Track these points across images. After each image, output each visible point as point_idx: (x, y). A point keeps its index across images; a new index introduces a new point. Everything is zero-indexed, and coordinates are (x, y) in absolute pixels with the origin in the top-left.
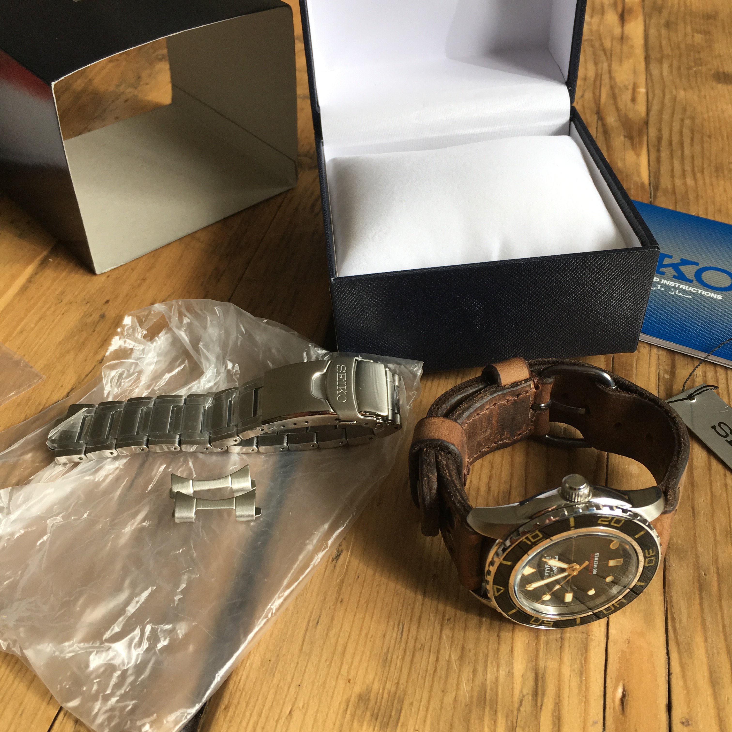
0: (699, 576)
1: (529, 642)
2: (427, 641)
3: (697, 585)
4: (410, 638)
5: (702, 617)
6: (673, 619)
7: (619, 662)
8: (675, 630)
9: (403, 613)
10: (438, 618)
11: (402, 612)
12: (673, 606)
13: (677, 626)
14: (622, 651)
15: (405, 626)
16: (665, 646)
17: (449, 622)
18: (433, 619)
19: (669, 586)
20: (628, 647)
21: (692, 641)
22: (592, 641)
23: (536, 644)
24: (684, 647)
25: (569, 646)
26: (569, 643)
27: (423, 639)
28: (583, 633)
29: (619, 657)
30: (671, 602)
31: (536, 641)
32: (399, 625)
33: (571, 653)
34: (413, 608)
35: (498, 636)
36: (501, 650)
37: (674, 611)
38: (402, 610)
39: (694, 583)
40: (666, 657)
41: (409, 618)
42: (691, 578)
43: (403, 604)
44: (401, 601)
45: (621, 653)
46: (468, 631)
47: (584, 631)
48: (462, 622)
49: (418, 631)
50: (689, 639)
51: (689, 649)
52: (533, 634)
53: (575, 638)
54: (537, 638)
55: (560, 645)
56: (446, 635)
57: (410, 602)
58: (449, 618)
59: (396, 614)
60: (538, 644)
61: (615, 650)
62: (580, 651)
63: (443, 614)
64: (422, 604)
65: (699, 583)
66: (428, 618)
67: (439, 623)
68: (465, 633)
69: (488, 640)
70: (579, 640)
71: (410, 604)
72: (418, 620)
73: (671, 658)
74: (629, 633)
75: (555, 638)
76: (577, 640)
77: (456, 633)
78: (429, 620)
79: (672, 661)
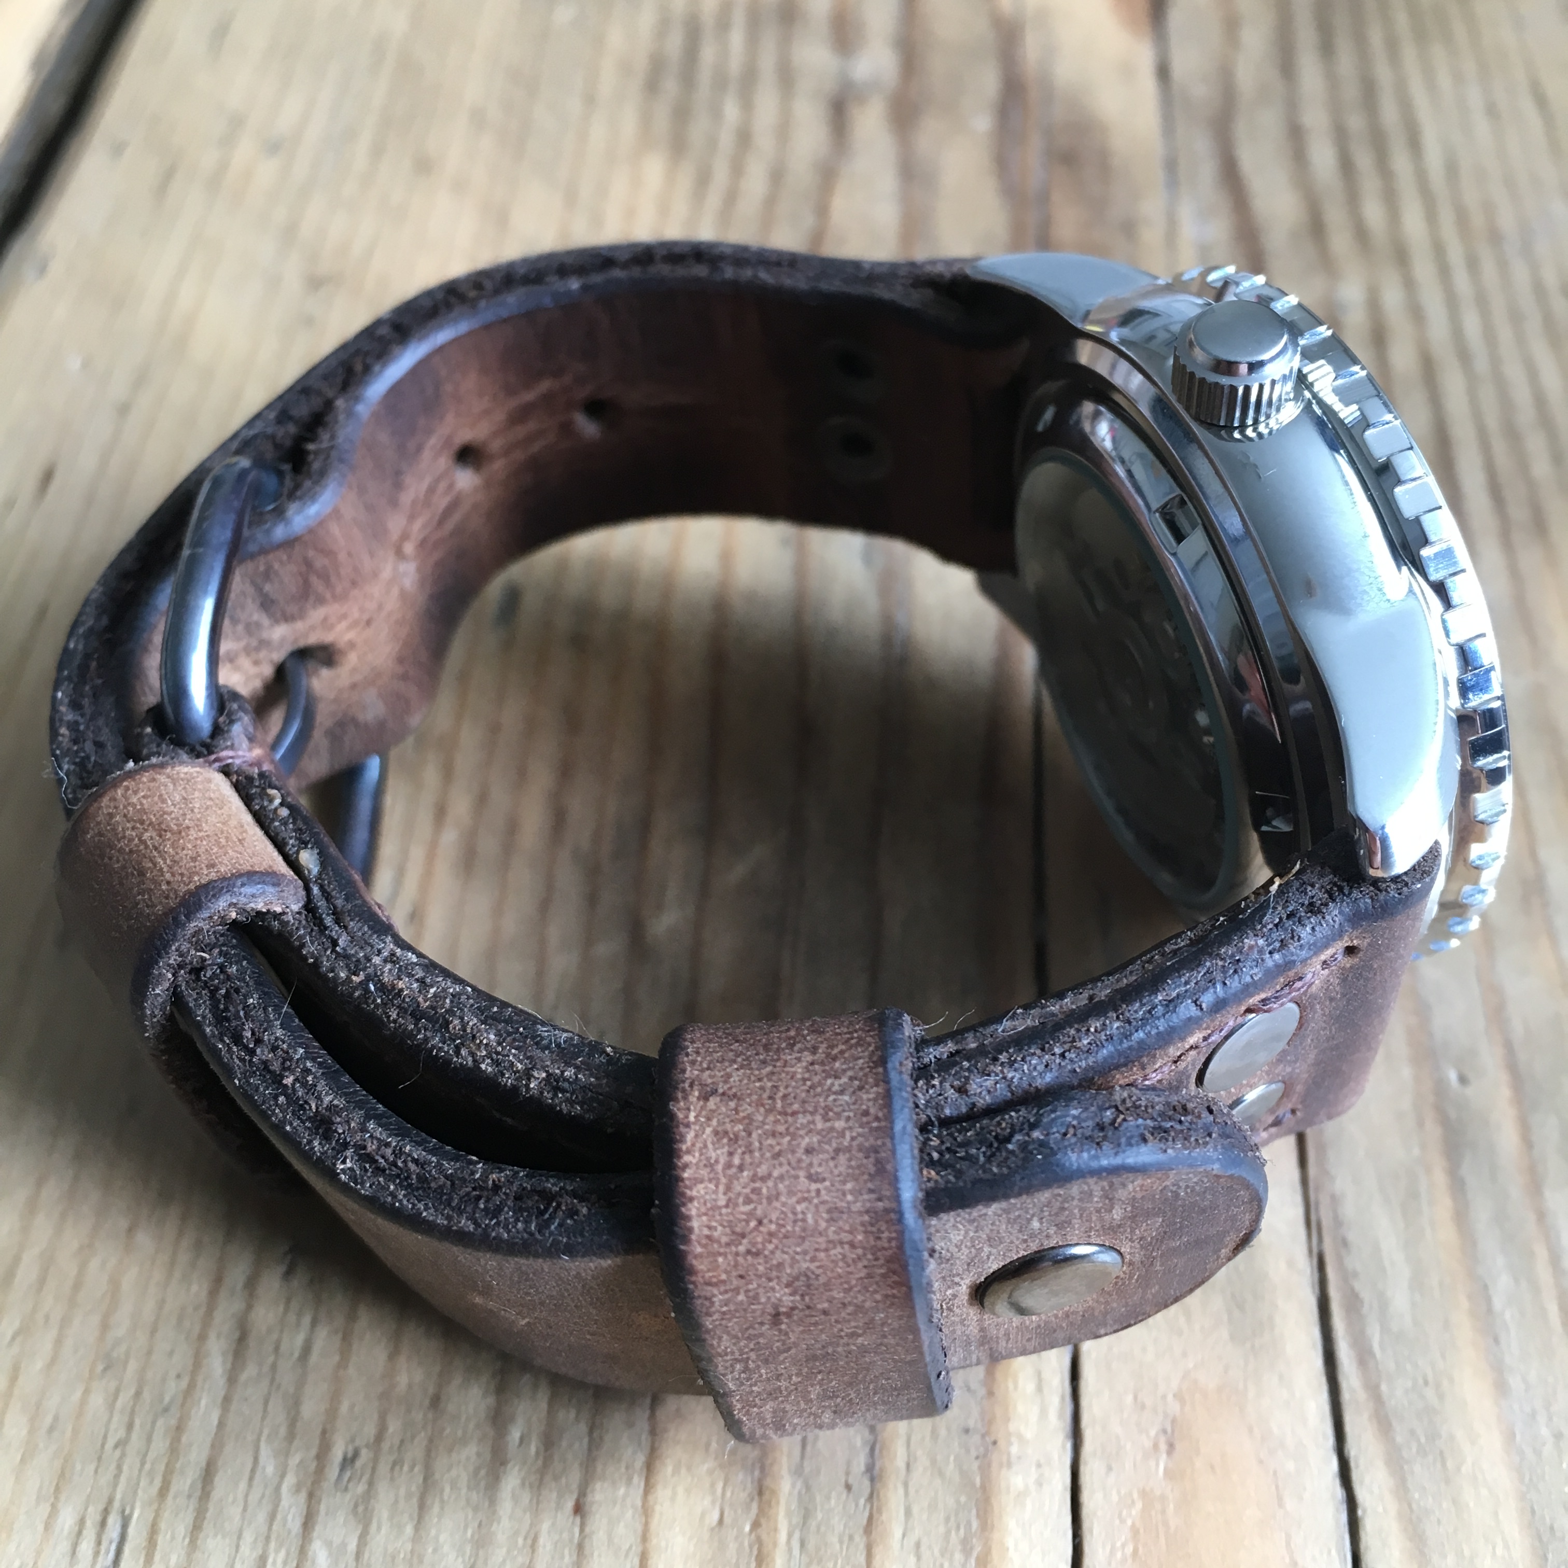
0: (1440, 1089)
1: (721, 1521)
3: (1433, 1131)
5: (1473, 1274)
6: (1353, 1303)
7: (1135, 1552)
8: (1364, 1356)
9: (131, 1462)
10: (294, 1460)
11: (123, 1455)
12: (1345, 1243)
13: (1374, 1334)
14: (1144, 1494)
15: (131, 1531)
16: (1331, 1441)
17: (348, 1474)
18: (270, 1470)
20: (1169, 1475)
21: (1441, 1397)
22: (1009, 1465)
23: (756, 1525)
24: (1412, 1432)
25: (908, 1513)
26: (906, 1493)
28: (967, 1431)
29: (1135, 1531)
30: (1338, 1223)
31: (755, 1506)
32: (103, 1523)
33: (918, 1545)
34: (179, 1429)
35: (579, 1509)
37: (1353, 1262)
38: (121, 1444)
39: (1421, 1124)
40: (1340, 1493)
41: (158, 1482)
43: (133, 1413)
44: (125, 1398)
45: (1139, 1505)
46: (436, 1509)
47: (971, 1423)
48: (412, 1468)
49: (193, 1546)
50: (1430, 1393)
51: (1433, 1436)
52: (741, 1476)
53: (933, 1462)
54: (760, 1493)
55: (867, 1514)
56: (329, 1544)
57: (167, 1399)
58: (350, 1455)
59: (92, 1467)
60: (763, 1521)
61: (1115, 1498)
62: (958, 1528)
63: (324, 1432)
64: (227, 1400)
65: (1444, 1121)
66: (249, 1466)
67: (298, 1489)
68: (420, 1518)
69: (529, 1542)
70: (951, 1469)
71: (166, 1410)
72: (200, 1486)
73: (1361, 1494)
74: (1170, 1397)
75: (843, 1481)
76: (941, 1474)
77: (379, 1528)
78: (251, 1479)
79: (1364, 1511)
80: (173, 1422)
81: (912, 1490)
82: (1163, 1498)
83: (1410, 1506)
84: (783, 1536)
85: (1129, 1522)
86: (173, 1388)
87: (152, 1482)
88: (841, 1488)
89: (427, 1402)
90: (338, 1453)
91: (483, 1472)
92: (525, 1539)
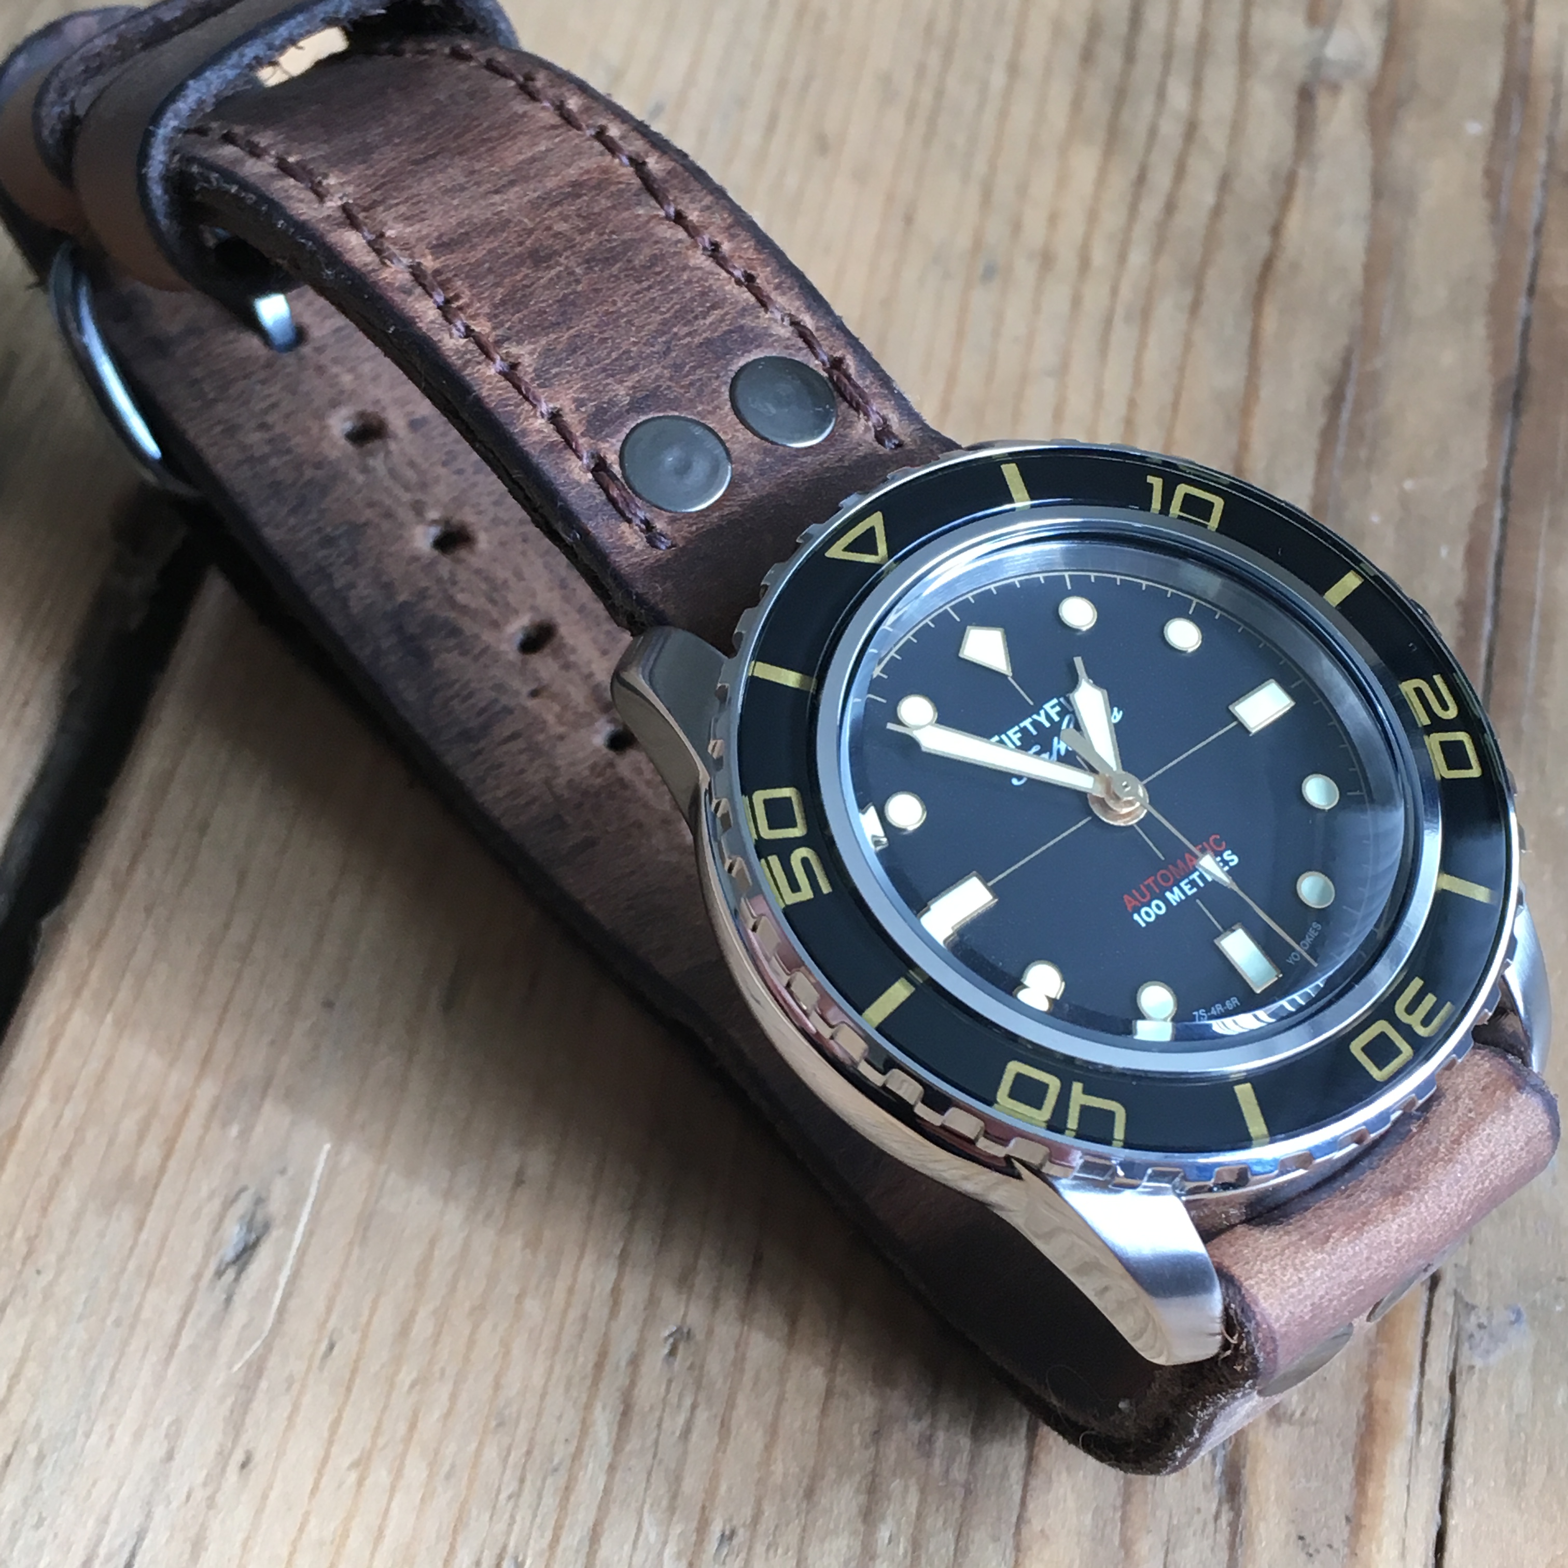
9: (523, 1515)
10: (677, 1529)
11: (516, 1506)
17: (725, 1549)
18: (652, 1537)
34: (568, 1489)
38: (515, 1496)
41: (549, 1534)
43: (524, 1469)
44: (516, 1456)
57: (556, 1461)
58: (728, 1533)
59: (487, 1515)
63: (704, 1508)
64: (612, 1468)
66: (634, 1531)
67: (679, 1555)
71: (556, 1470)
72: (587, 1543)
78: (635, 1542)
80: (562, 1482)
86: (561, 1452)
87: (542, 1536)
89: (801, 1492)
90: (716, 1529)
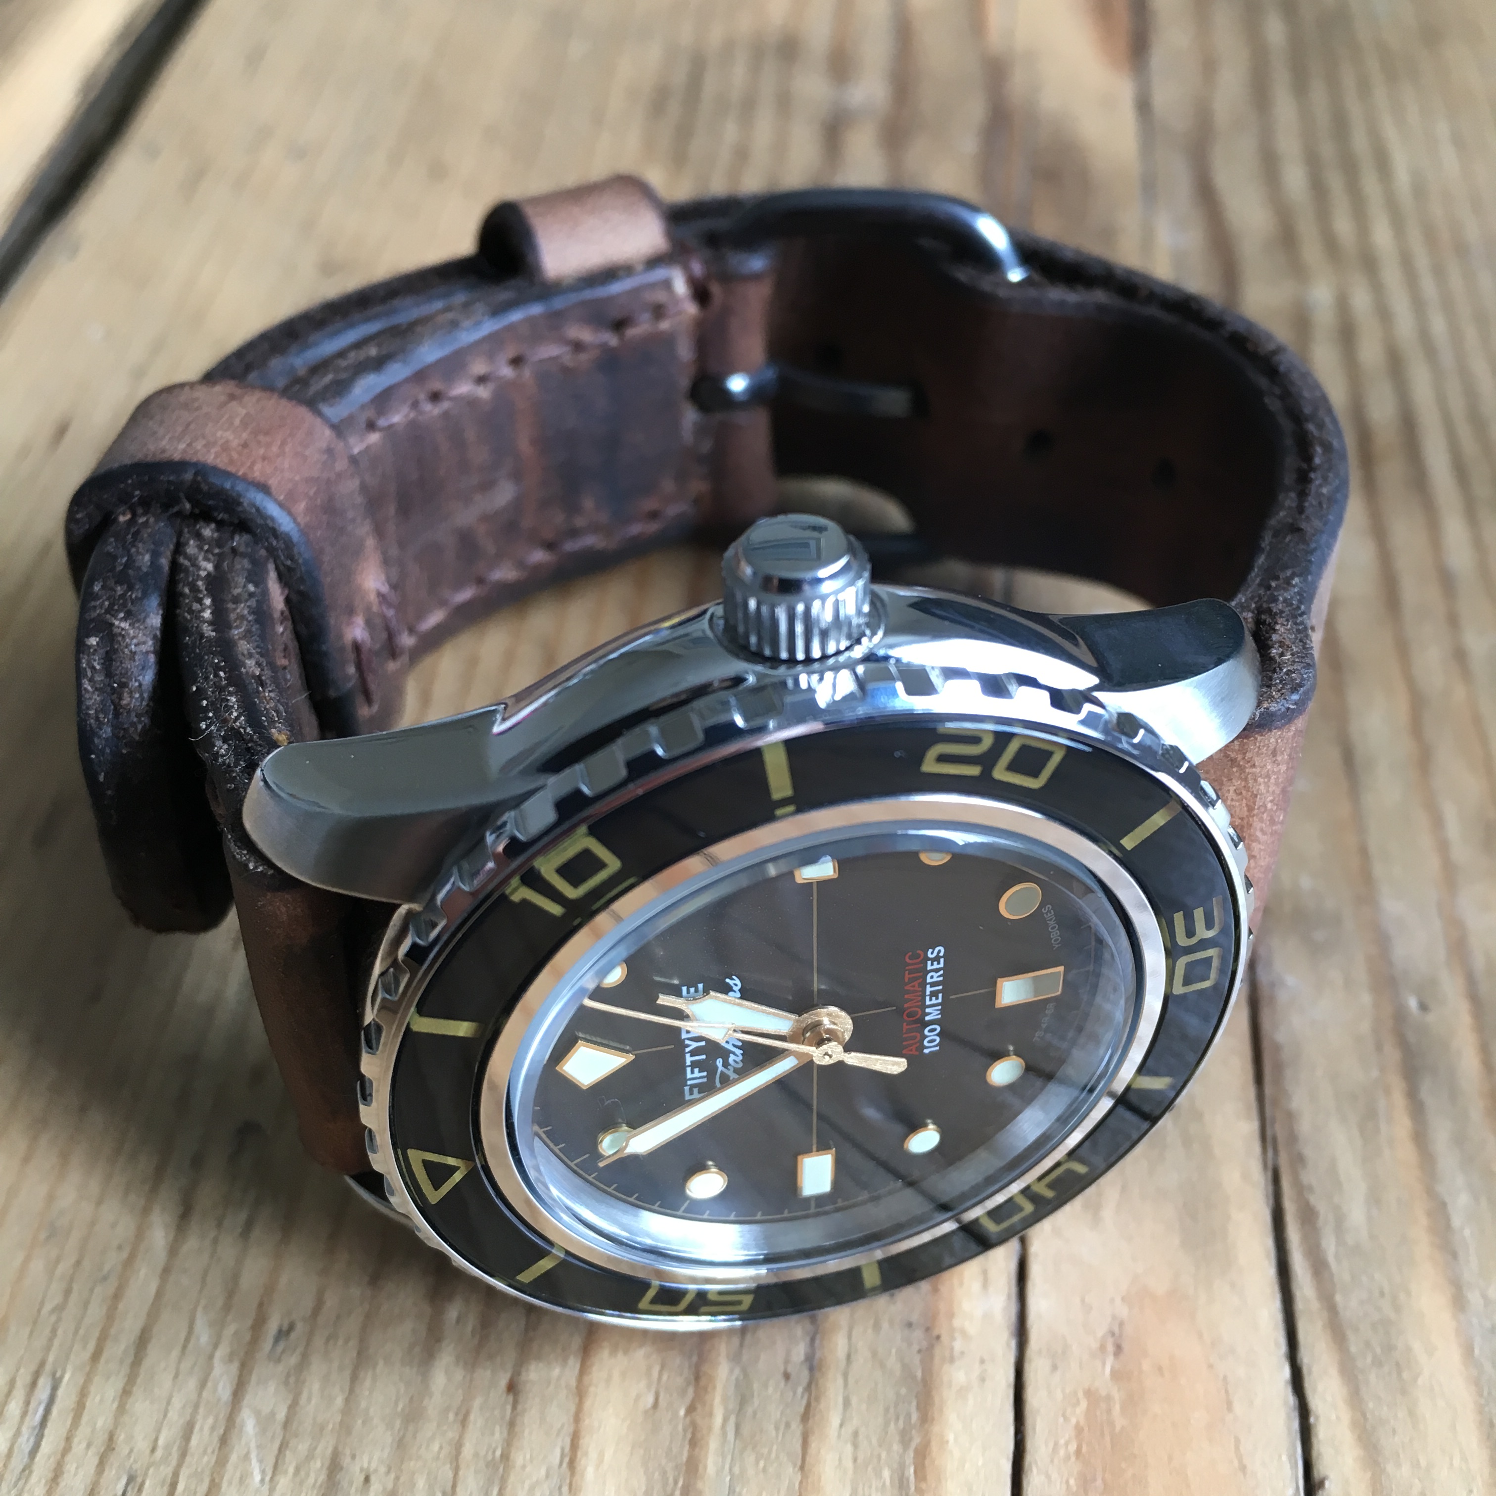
0: (1400, 1016)
1: (656, 1405)
2: (159, 1453)
3: (1392, 1054)
4: (79, 1446)
5: (1431, 1192)
6: (1308, 1216)
7: (1078, 1452)
8: (1319, 1267)
9: (66, 1326)
10: (230, 1330)
11: (59, 1320)
12: (1300, 1157)
13: (1329, 1246)
14: (1088, 1393)
15: (60, 1392)
16: (1283, 1348)
17: (282, 1345)
18: (204, 1339)
19: (1279, 1068)
20: (1116, 1375)
21: (1397, 1308)
22: (952, 1360)
23: (691, 1410)
24: (1368, 1344)
25: (847, 1403)
26: (846, 1384)
27: (142, 1445)
28: (910, 1325)
29: (1079, 1430)
30: (1293, 1138)
31: (691, 1391)
32: (34, 1384)
33: (856, 1434)
34: (117, 1296)
35: (512, 1388)
36: (519, 1458)
37: (1308, 1177)
38: (60, 1309)
39: (1379, 1047)
40: (1292, 1400)
41: (91, 1346)
42: (1365, 1027)
43: (72, 1280)
44: (64, 1267)
45: (1084, 1404)
46: (368, 1383)
47: (915, 1317)
48: (347, 1341)
49: (121, 1409)
50: (1386, 1305)
51: (1389, 1348)
52: (678, 1361)
53: (874, 1354)
54: (697, 1378)
55: (804, 1402)
56: (257, 1413)
57: (107, 1268)
58: (285, 1327)
59: (27, 1331)
60: (699, 1406)
61: (1059, 1395)
62: (897, 1419)
63: (261, 1305)
64: (166, 1271)
65: (1403, 1043)
66: (183, 1336)
67: (230, 1358)
68: (351, 1391)
69: (460, 1417)
70: (892, 1362)
71: (105, 1278)
72: (132, 1352)
73: (1315, 1402)
74: (1118, 1301)
75: (782, 1369)
76: (882, 1365)
77: (309, 1400)
78: (184, 1347)
79: (1317, 1418)
80: (111, 1290)
81: (851, 1381)
82: (1109, 1398)
83: (1364, 1415)
84: (718, 1420)
85: (1074, 1421)
86: (113, 1260)
87: (84, 1347)
88: (779, 1377)
89: (366, 1278)
90: (273, 1326)
91: (417, 1349)
92: (457, 1414)
